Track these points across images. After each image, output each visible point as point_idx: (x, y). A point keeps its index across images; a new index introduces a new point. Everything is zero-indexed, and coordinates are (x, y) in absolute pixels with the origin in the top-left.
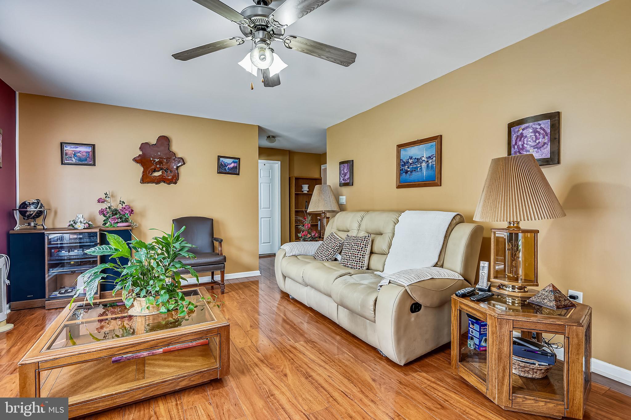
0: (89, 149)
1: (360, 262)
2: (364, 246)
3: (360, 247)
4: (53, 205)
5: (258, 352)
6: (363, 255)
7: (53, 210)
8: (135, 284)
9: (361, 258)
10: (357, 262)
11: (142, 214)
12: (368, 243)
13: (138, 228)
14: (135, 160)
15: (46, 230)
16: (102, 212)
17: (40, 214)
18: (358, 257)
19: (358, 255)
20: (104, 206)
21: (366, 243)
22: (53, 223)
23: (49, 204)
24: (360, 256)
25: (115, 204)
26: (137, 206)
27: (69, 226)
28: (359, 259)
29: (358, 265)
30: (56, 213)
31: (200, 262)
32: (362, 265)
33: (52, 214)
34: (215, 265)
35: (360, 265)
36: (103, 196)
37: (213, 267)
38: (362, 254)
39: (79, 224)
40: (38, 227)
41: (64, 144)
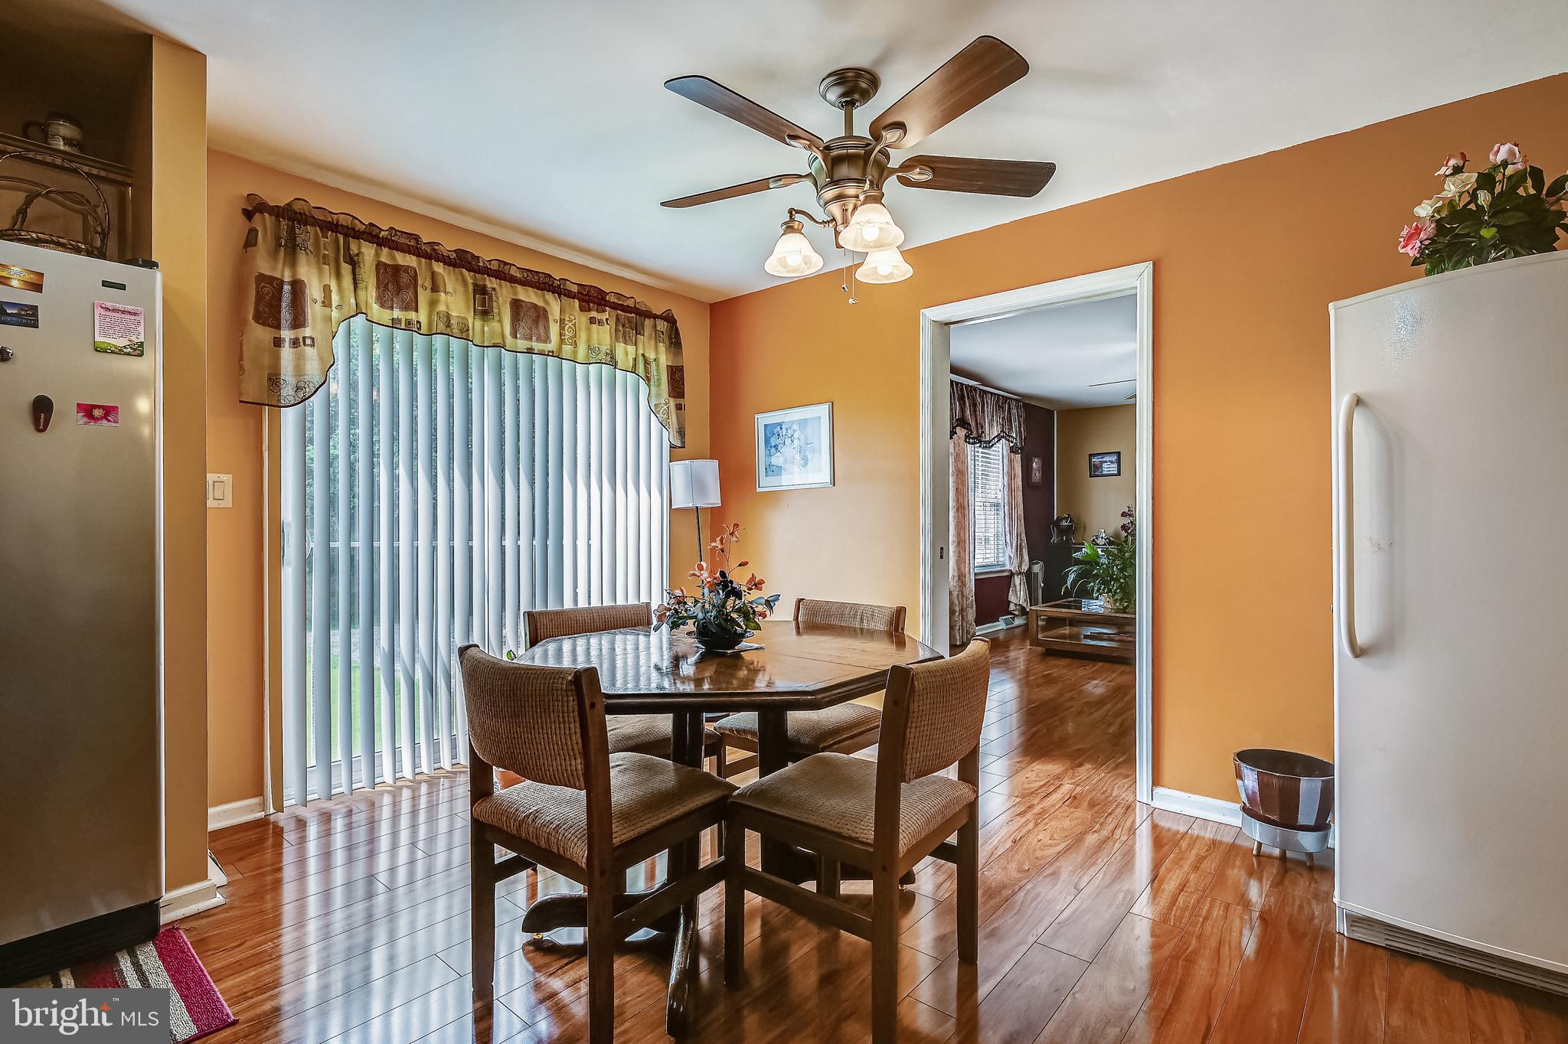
4: (1083, 519)
7: (1082, 525)
8: (1102, 583)
15: (1075, 543)
17: (1071, 528)
22: (1081, 538)
23: (1079, 519)
30: (1084, 528)
33: (1081, 528)
40: (1069, 542)
41: (1091, 456)
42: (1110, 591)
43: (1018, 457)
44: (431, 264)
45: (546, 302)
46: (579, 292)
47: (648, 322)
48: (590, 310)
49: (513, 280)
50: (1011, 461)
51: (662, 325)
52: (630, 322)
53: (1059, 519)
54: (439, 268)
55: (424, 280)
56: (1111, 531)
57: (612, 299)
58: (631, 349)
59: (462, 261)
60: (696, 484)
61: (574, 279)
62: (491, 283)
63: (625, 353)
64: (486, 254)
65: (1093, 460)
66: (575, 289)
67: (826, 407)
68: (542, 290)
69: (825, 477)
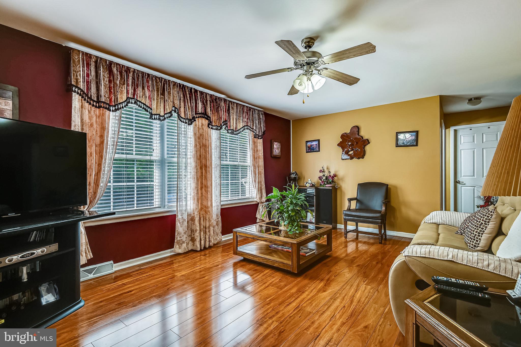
0: (317, 143)
1: (474, 240)
2: (483, 222)
3: (479, 223)
4: (303, 174)
5: (335, 276)
6: (479, 233)
9: (477, 236)
10: (472, 239)
11: (342, 179)
12: (489, 219)
13: (340, 188)
14: (338, 145)
16: (320, 178)
18: (473, 234)
19: (474, 231)
20: (322, 174)
21: (486, 219)
23: (301, 173)
24: (476, 233)
25: (327, 174)
26: (341, 174)
28: (474, 237)
29: (471, 243)
31: (362, 215)
32: (476, 243)
33: (303, 178)
34: (373, 220)
35: (474, 243)
37: (372, 221)
38: (478, 231)
41: (307, 142)
43: (260, 141)
50: (254, 143)
56: (314, 180)
65: (308, 144)
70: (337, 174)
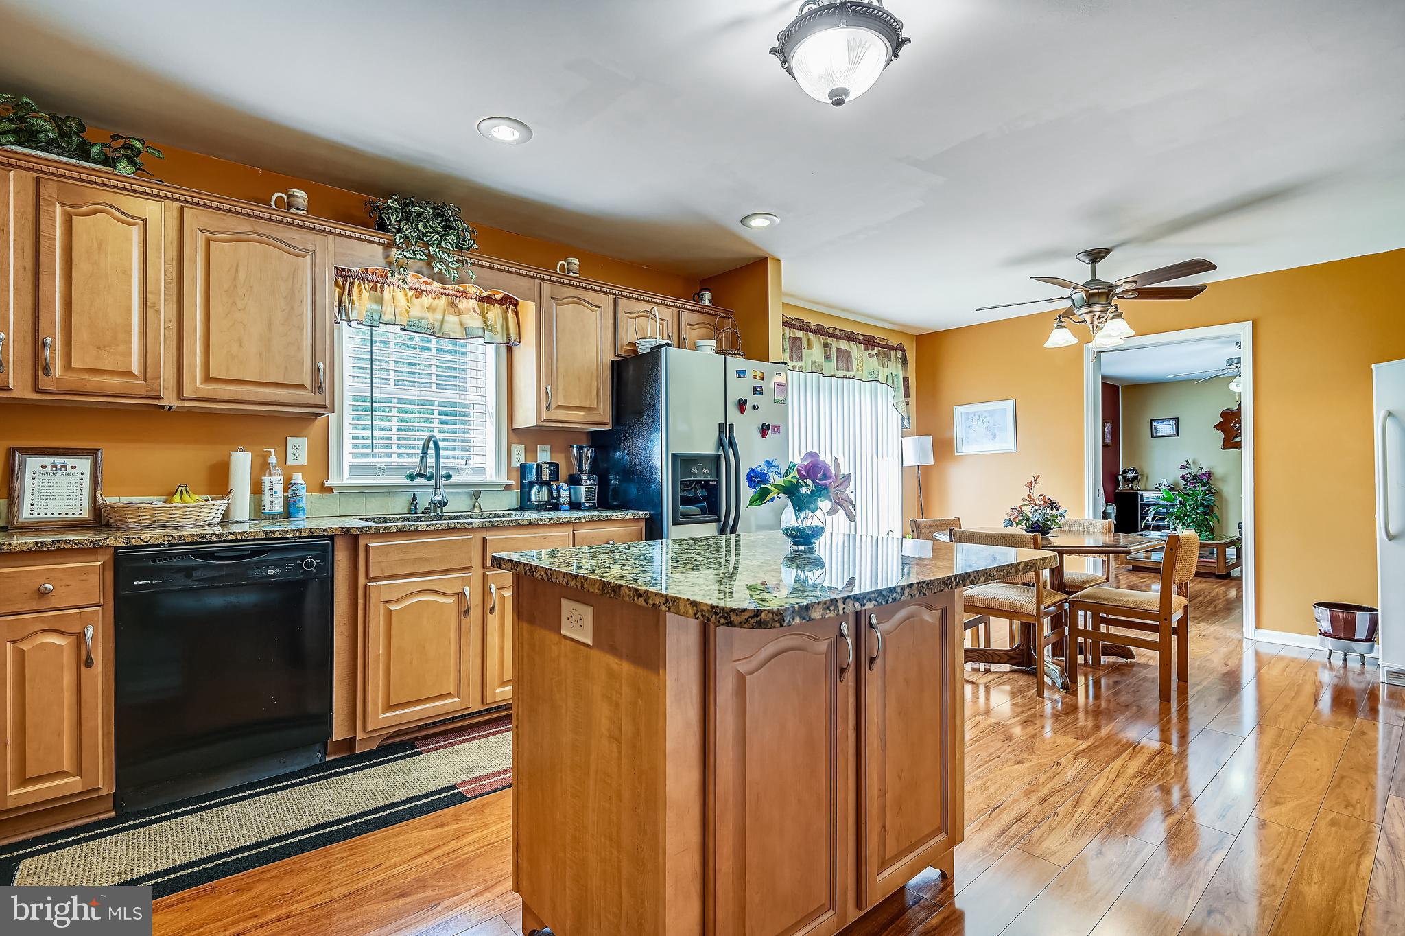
4: (1146, 471)
7: (1145, 475)
8: (1177, 519)
11: (1223, 479)
14: (1216, 427)
15: (1139, 490)
16: (1183, 477)
17: (1135, 478)
20: (1185, 472)
22: (1146, 486)
23: (1142, 471)
25: (1194, 471)
26: (1219, 471)
27: (1156, 488)
30: (1147, 478)
33: (1145, 478)
36: (1185, 464)
39: (1163, 486)
40: (1135, 488)
41: (1152, 421)
42: (1184, 524)
44: (808, 334)
45: (850, 347)
46: (864, 340)
47: (893, 353)
48: (868, 350)
49: (838, 338)
51: (899, 353)
52: (885, 354)
53: (1125, 472)
54: (811, 335)
55: (805, 344)
56: (1171, 481)
57: (878, 341)
58: (885, 369)
59: (819, 331)
60: (921, 450)
61: (861, 332)
62: (830, 340)
63: (883, 372)
64: (827, 325)
66: (861, 337)
67: (1011, 403)
68: (848, 341)
69: (1011, 446)
70: (1212, 471)
